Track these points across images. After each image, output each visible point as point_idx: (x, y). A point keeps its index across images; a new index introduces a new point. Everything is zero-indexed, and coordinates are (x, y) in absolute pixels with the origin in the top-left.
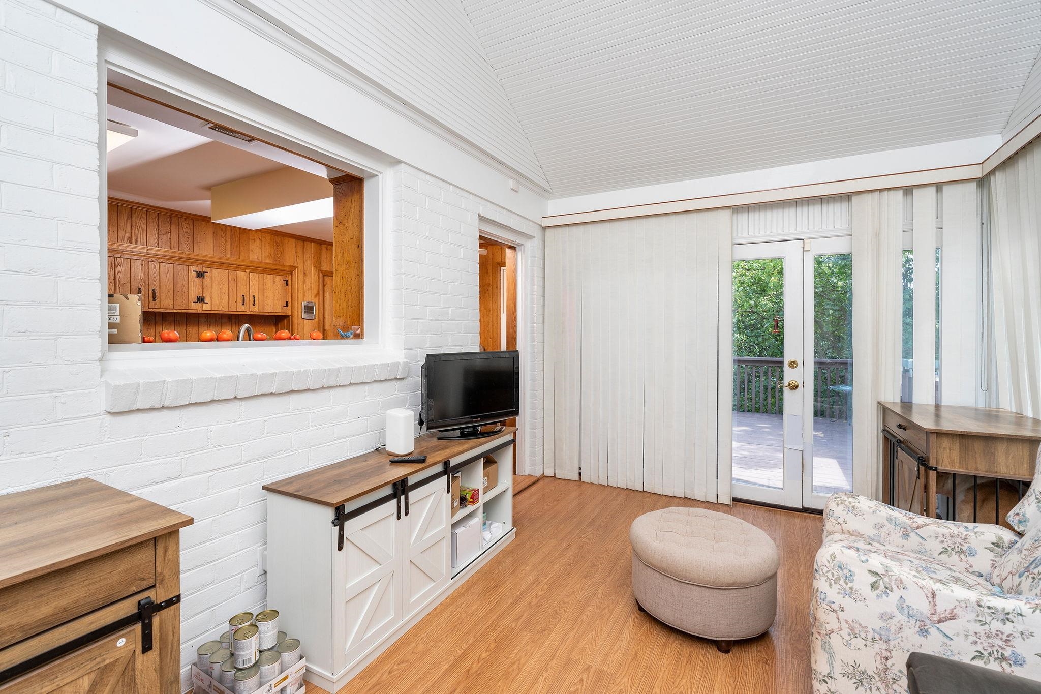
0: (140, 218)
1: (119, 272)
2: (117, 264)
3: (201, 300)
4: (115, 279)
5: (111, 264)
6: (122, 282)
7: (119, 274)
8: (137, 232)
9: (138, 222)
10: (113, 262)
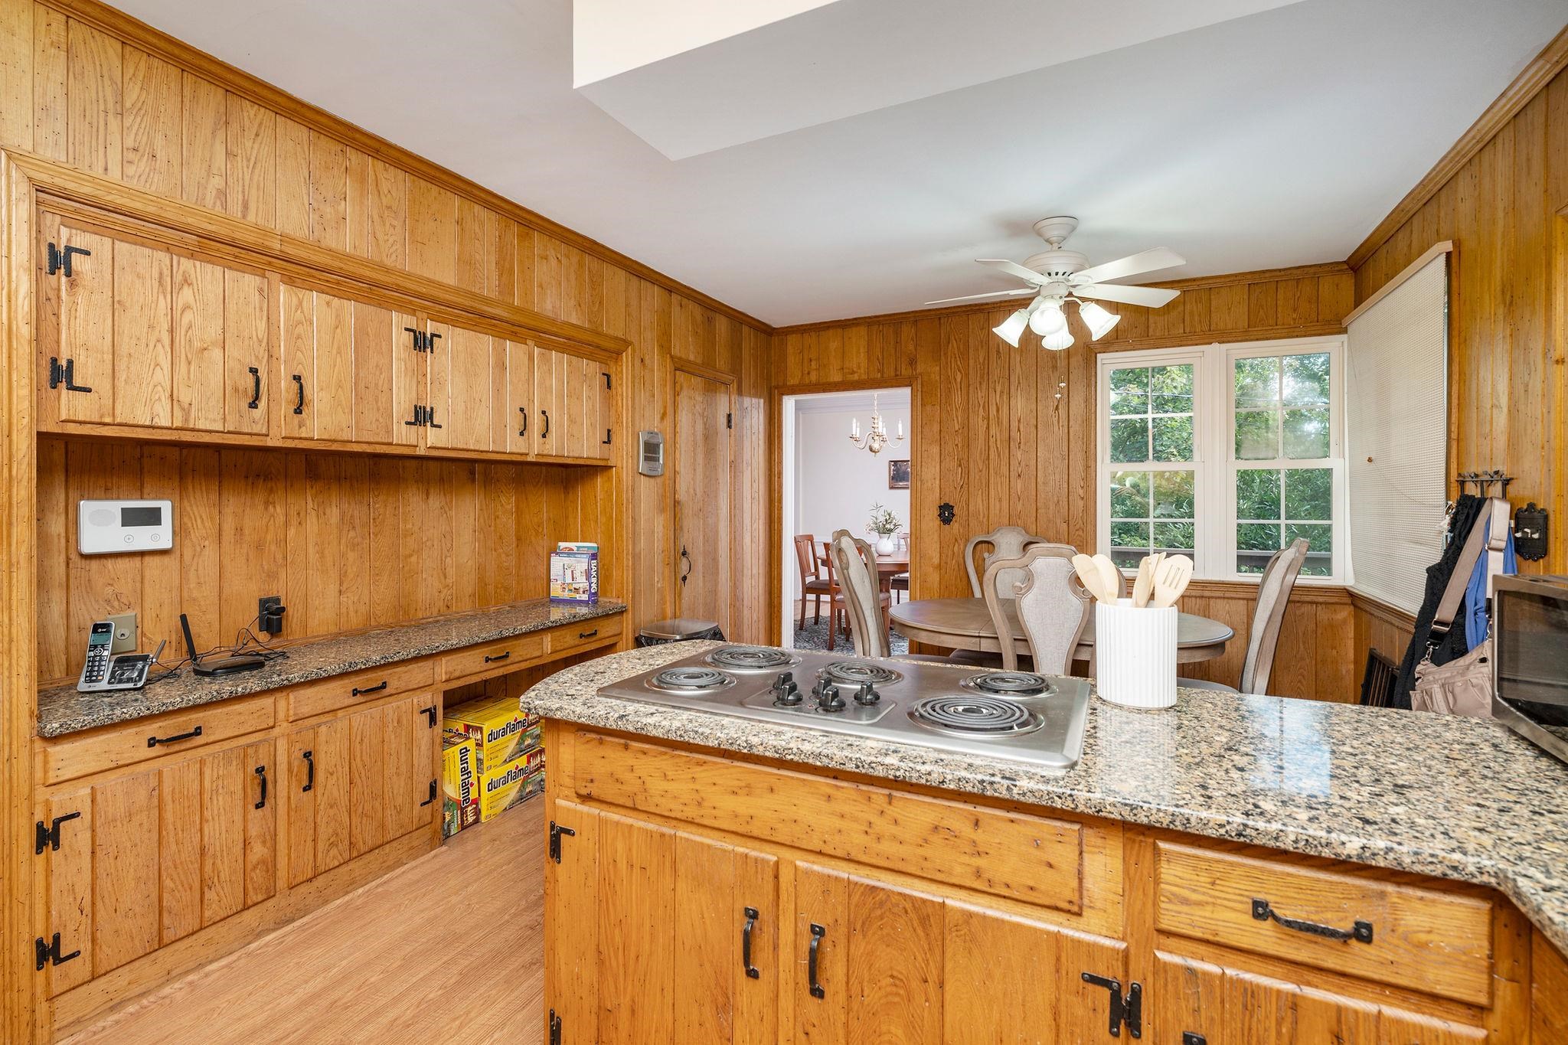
0: (257, 135)
1: (186, 307)
2: (178, 278)
3: (422, 416)
4: (172, 331)
5: (161, 274)
6: (197, 344)
7: (188, 317)
8: (247, 177)
9: (249, 144)
10: (167, 272)
